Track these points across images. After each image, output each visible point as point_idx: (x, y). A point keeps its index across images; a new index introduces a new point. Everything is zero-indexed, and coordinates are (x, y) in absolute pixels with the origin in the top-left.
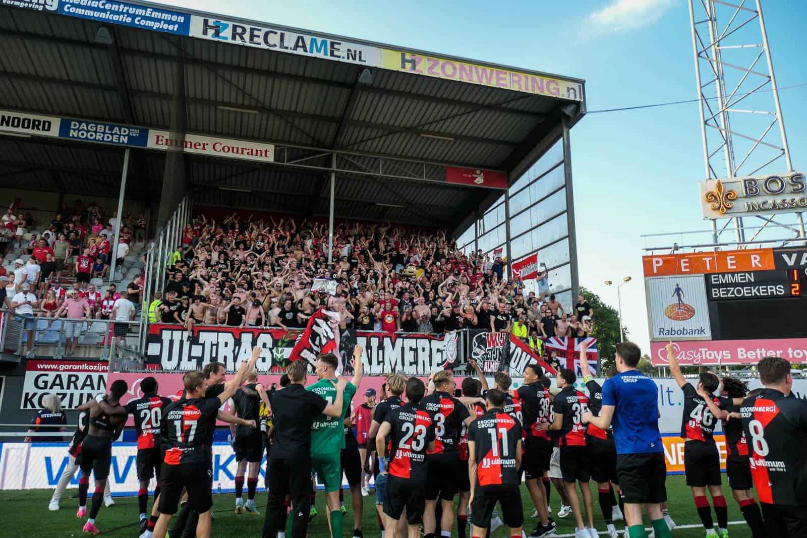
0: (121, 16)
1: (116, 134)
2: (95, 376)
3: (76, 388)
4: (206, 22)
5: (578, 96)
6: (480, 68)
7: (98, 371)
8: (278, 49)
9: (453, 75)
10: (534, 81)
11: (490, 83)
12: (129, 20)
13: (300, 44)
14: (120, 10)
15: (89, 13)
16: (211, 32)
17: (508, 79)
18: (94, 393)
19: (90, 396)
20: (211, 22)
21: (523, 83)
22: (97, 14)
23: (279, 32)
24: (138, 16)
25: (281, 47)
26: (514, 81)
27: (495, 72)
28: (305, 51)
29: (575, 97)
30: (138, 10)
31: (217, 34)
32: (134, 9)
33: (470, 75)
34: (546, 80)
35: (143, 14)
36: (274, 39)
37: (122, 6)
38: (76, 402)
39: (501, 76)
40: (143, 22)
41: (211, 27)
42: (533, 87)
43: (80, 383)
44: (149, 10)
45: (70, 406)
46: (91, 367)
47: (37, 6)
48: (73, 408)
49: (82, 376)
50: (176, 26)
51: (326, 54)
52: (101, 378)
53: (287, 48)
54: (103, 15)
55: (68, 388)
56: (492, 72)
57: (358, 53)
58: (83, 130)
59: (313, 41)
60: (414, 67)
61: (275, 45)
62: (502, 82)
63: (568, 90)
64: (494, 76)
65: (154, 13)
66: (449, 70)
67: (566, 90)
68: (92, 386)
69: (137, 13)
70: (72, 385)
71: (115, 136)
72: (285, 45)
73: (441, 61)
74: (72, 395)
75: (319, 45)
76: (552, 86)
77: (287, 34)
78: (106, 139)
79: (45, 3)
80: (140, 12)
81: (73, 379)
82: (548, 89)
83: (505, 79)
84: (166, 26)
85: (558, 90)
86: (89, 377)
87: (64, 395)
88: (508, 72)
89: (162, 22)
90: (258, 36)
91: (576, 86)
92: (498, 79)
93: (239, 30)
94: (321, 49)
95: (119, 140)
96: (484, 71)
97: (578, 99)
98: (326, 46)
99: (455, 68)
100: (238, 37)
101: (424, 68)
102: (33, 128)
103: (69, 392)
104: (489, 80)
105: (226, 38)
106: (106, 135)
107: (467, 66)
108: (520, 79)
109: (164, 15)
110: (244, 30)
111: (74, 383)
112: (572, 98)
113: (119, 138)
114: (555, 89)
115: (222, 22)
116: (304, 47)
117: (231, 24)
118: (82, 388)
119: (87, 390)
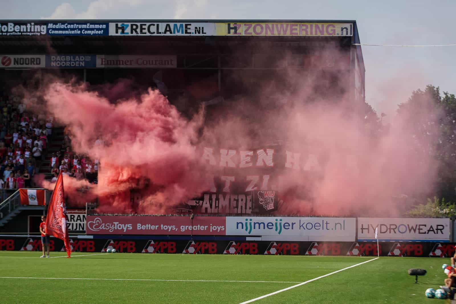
0: (75, 31)
1: (77, 61)
2: (81, 215)
3: (74, 221)
4: (117, 25)
5: (349, 33)
6: (279, 25)
7: (82, 213)
8: (155, 34)
9: (261, 33)
10: (317, 27)
11: (286, 34)
12: (79, 32)
13: (168, 29)
14: (75, 28)
15: (60, 32)
16: (120, 31)
17: (298, 29)
18: (82, 223)
19: (80, 224)
20: (120, 25)
21: (309, 30)
22: (64, 32)
23: (156, 24)
24: (83, 29)
25: (157, 33)
26: (303, 30)
27: (289, 25)
28: (171, 33)
29: (347, 34)
30: (83, 25)
31: (123, 32)
32: (81, 25)
33: (272, 31)
34: (326, 25)
35: (86, 28)
36: (153, 29)
37: (75, 25)
38: (75, 228)
39: (294, 27)
40: (86, 32)
41: (120, 28)
42: (316, 32)
43: (75, 219)
44: (88, 24)
45: (73, 229)
46: (79, 212)
47: (37, 34)
48: (74, 230)
49: (76, 215)
50: (102, 31)
51: (182, 33)
52: (84, 216)
53: (160, 33)
54: (67, 32)
55: (71, 221)
56: (287, 26)
57: (201, 28)
58: (58, 61)
59: (175, 26)
60: (236, 32)
61: (154, 33)
62: (294, 32)
63: (342, 29)
64: (289, 28)
65: (91, 25)
66: (258, 29)
67: (340, 29)
68: (80, 220)
69: (82, 27)
70: (72, 220)
71: (77, 62)
72: (160, 31)
73: (253, 25)
74: (73, 224)
75: (178, 28)
76: (330, 28)
77: (160, 24)
78: (72, 65)
79: (41, 31)
80: (84, 26)
81: (72, 217)
82: (327, 32)
83: (296, 29)
84: (97, 32)
85: (334, 31)
86: (79, 216)
87: (70, 224)
88: (299, 24)
89: (95, 30)
90: (145, 29)
91: (348, 26)
92: (292, 30)
93: (134, 27)
94: (180, 30)
95: (79, 65)
96: (282, 26)
97: (349, 35)
98: (182, 28)
99: (262, 28)
100: (134, 31)
101: (242, 31)
102: (31, 64)
103: (71, 223)
104: (285, 32)
105: (128, 33)
106: (72, 62)
107: (270, 25)
108: (307, 27)
109: (96, 25)
110: (137, 26)
111: (73, 218)
112: (344, 34)
113: (79, 63)
114: (332, 30)
115: (125, 24)
116: (170, 31)
117: (130, 24)
118: (77, 221)
119: (79, 222)
